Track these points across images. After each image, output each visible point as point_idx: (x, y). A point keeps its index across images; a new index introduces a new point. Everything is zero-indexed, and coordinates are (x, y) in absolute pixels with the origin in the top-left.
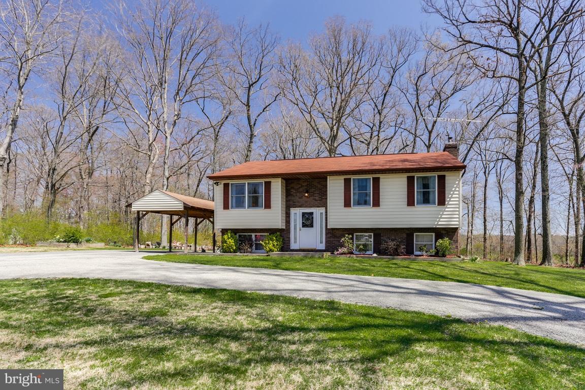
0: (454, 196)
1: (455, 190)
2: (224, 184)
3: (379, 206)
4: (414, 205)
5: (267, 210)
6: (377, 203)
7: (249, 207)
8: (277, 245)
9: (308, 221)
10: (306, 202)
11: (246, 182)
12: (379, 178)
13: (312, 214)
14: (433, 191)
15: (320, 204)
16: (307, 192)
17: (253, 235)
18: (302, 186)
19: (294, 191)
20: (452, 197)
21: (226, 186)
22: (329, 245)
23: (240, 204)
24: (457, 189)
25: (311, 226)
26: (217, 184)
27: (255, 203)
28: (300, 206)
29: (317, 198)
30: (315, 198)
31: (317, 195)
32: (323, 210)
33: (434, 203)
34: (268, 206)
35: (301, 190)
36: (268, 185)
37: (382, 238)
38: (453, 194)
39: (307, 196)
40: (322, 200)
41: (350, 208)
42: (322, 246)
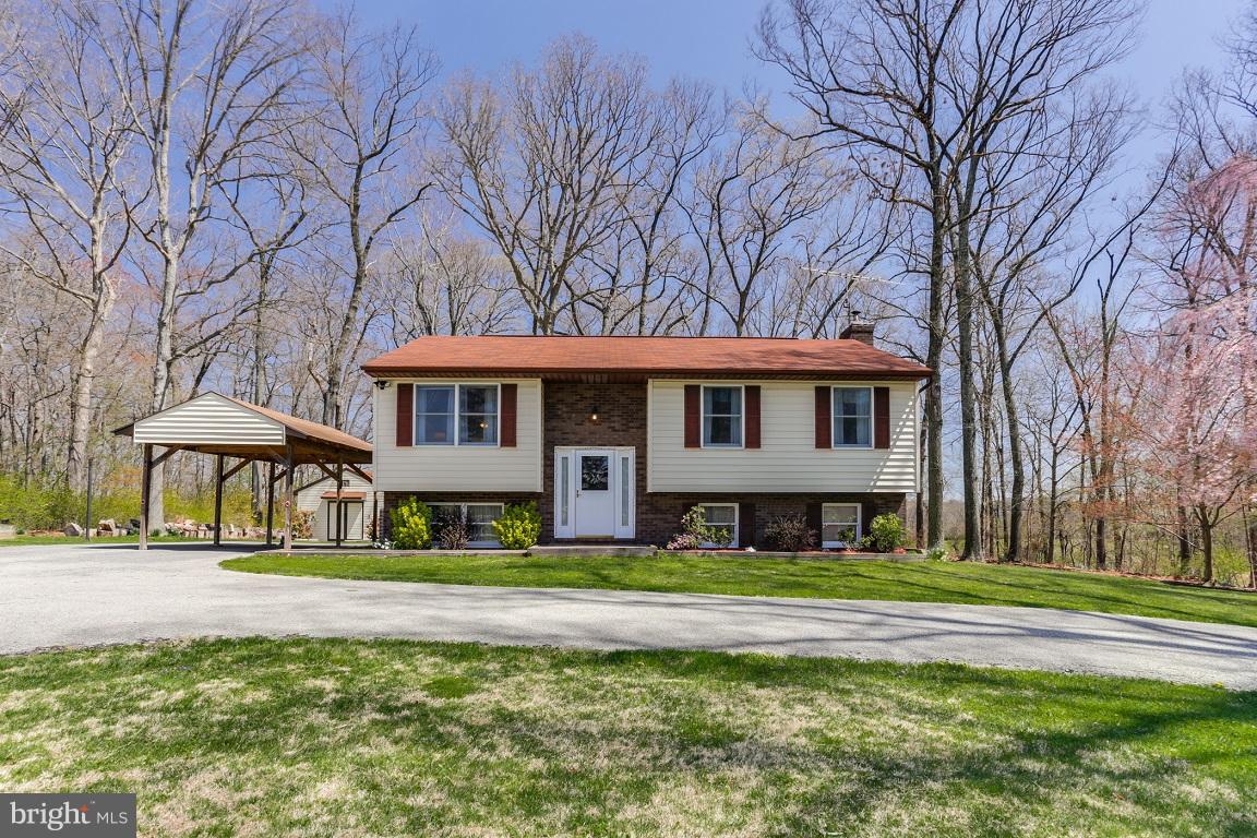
0: (905, 430)
1: (908, 419)
2: (399, 386)
3: (759, 447)
4: (830, 447)
5: (508, 451)
6: (754, 441)
7: (462, 441)
8: (532, 530)
9: (595, 476)
10: (591, 433)
11: (457, 384)
12: (759, 388)
13: (603, 460)
14: (864, 419)
15: (624, 439)
16: (595, 411)
17: (464, 507)
18: (583, 398)
19: (565, 409)
20: (901, 433)
21: (404, 392)
22: (644, 528)
23: (437, 433)
24: (911, 417)
25: (604, 486)
26: (382, 384)
27: (474, 432)
28: (579, 443)
29: (617, 426)
30: (612, 425)
31: (616, 419)
32: (630, 452)
33: (867, 443)
34: (509, 439)
35: (581, 406)
36: (510, 392)
37: (758, 513)
38: (904, 426)
39: (594, 421)
40: (632, 427)
41: (698, 449)
42: (629, 532)
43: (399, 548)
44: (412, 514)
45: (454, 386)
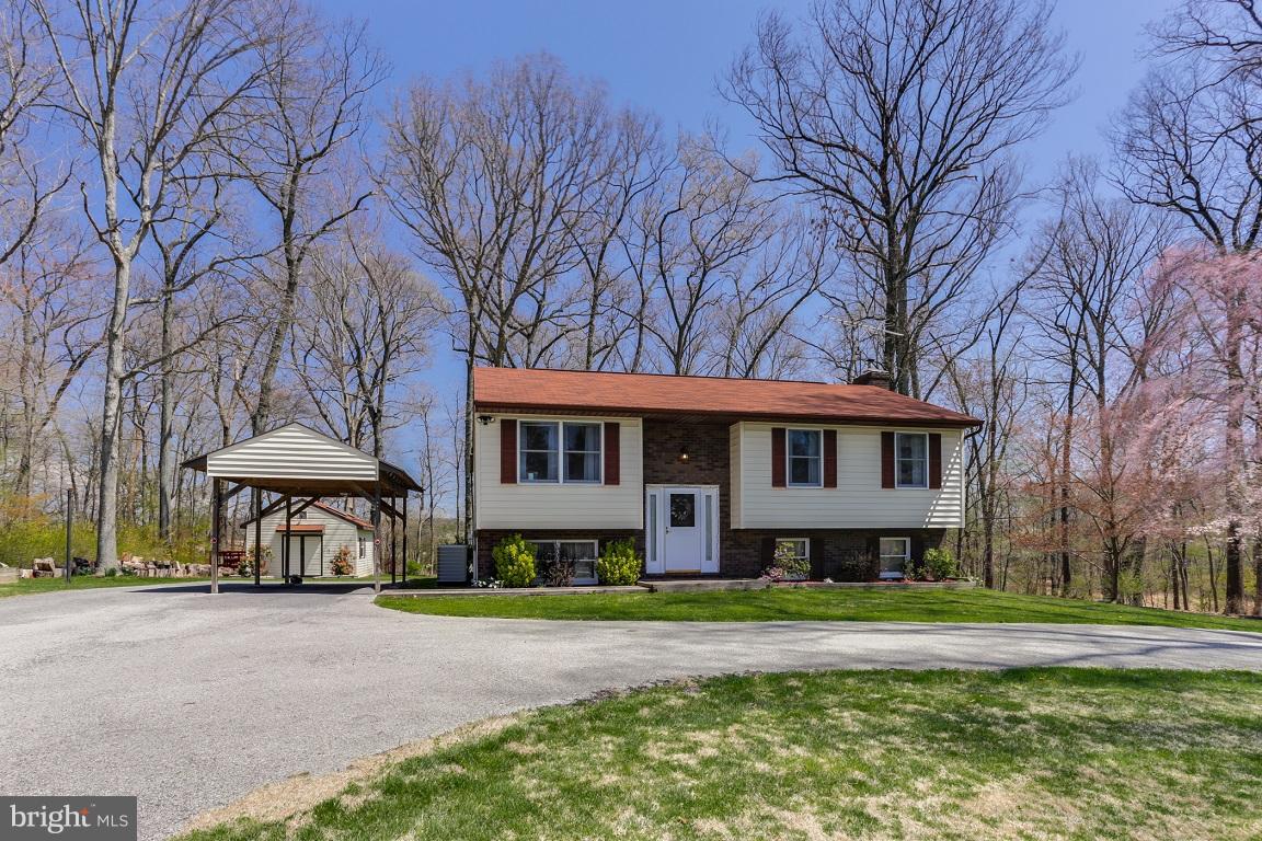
0: (953, 472)
1: (955, 463)
2: (502, 421)
3: (835, 486)
4: (893, 487)
5: (611, 489)
6: (831, 482)
7: (566, 479)
8: (637, 566)
9: (683, 512)
10: (680, 472)
11: (561, 421)
12: (835, 432)
13: (691, 497)
14: (921, 462)
15: (710, 478)
16: (683, 452)
18: (672, 437)
19: (655, 448)
20: (950, 475)
21: (508, 428)
22: (728, 562)
23: (540, 468)
24: (958, 460)
25: (690, 522)
26: (485, 419)
27: (576, 471)
28: (669, 481)
29: (703, 464)
30: (699, 464)
31: (703, 458)
32: (714, 491)
33: (924, 484)
34: (613, 478)
35: (670, 445)
36: (613, 431)
37: (826, 547)
38: (952, 469)
39: (688, 460)
40: (718, 467)
41: (783, 488)
42: (713, 566)
43: (505, 586)
44: (520, 552)
45: (557, 423)
